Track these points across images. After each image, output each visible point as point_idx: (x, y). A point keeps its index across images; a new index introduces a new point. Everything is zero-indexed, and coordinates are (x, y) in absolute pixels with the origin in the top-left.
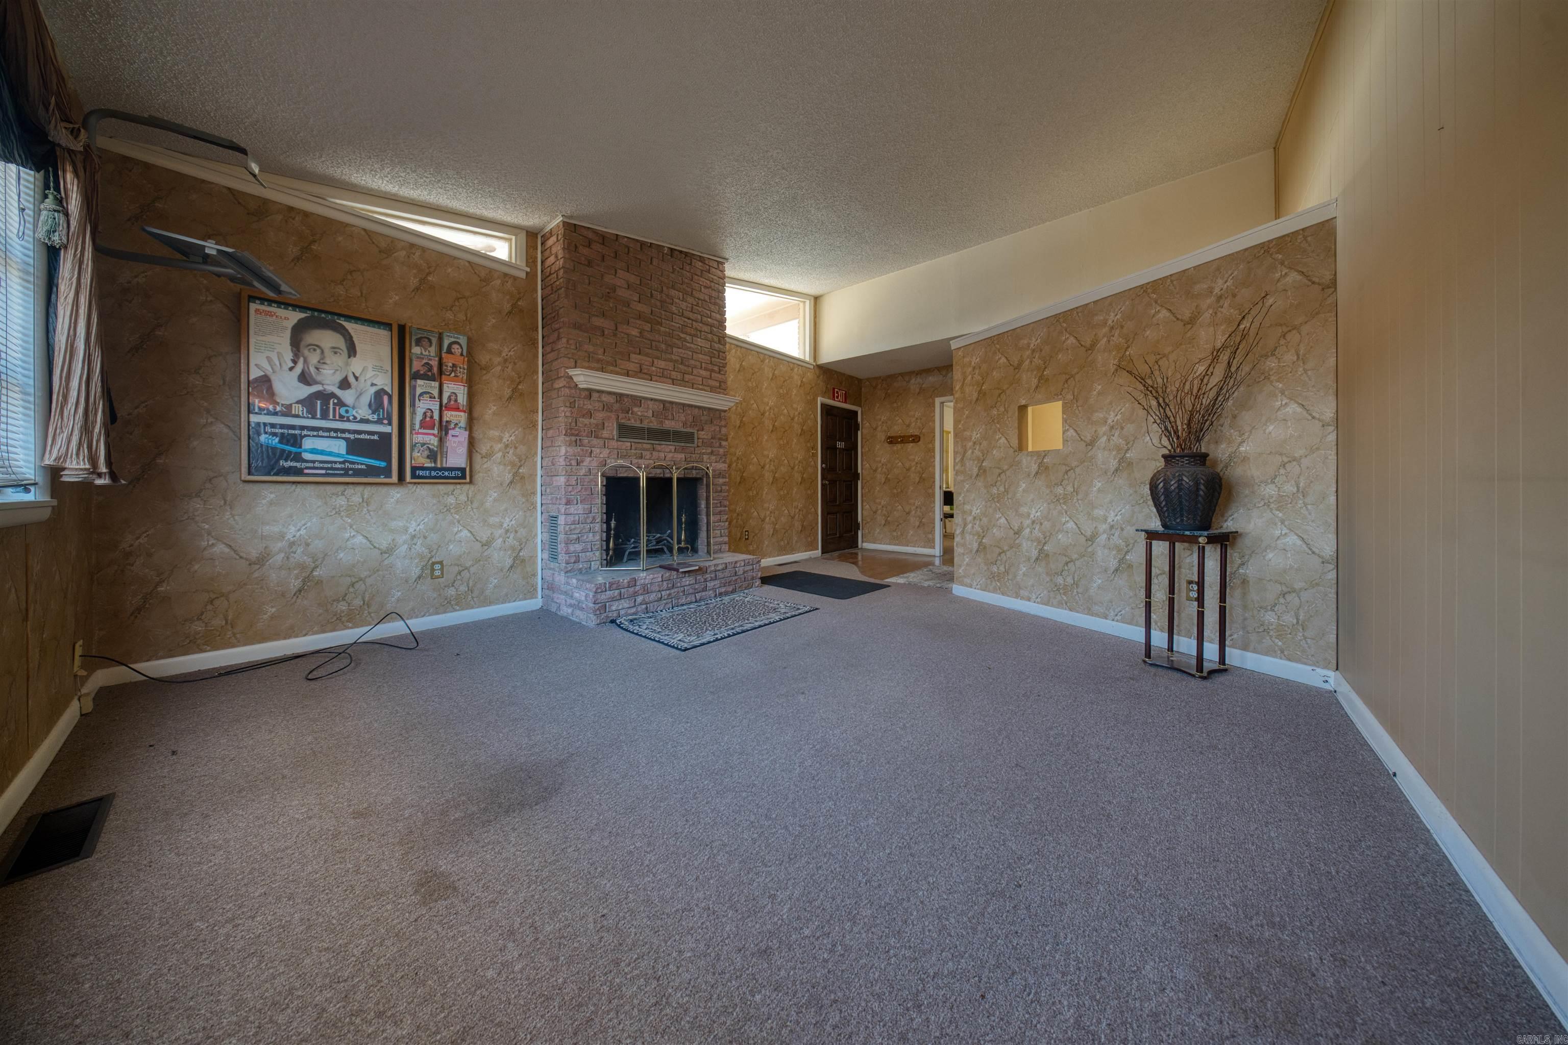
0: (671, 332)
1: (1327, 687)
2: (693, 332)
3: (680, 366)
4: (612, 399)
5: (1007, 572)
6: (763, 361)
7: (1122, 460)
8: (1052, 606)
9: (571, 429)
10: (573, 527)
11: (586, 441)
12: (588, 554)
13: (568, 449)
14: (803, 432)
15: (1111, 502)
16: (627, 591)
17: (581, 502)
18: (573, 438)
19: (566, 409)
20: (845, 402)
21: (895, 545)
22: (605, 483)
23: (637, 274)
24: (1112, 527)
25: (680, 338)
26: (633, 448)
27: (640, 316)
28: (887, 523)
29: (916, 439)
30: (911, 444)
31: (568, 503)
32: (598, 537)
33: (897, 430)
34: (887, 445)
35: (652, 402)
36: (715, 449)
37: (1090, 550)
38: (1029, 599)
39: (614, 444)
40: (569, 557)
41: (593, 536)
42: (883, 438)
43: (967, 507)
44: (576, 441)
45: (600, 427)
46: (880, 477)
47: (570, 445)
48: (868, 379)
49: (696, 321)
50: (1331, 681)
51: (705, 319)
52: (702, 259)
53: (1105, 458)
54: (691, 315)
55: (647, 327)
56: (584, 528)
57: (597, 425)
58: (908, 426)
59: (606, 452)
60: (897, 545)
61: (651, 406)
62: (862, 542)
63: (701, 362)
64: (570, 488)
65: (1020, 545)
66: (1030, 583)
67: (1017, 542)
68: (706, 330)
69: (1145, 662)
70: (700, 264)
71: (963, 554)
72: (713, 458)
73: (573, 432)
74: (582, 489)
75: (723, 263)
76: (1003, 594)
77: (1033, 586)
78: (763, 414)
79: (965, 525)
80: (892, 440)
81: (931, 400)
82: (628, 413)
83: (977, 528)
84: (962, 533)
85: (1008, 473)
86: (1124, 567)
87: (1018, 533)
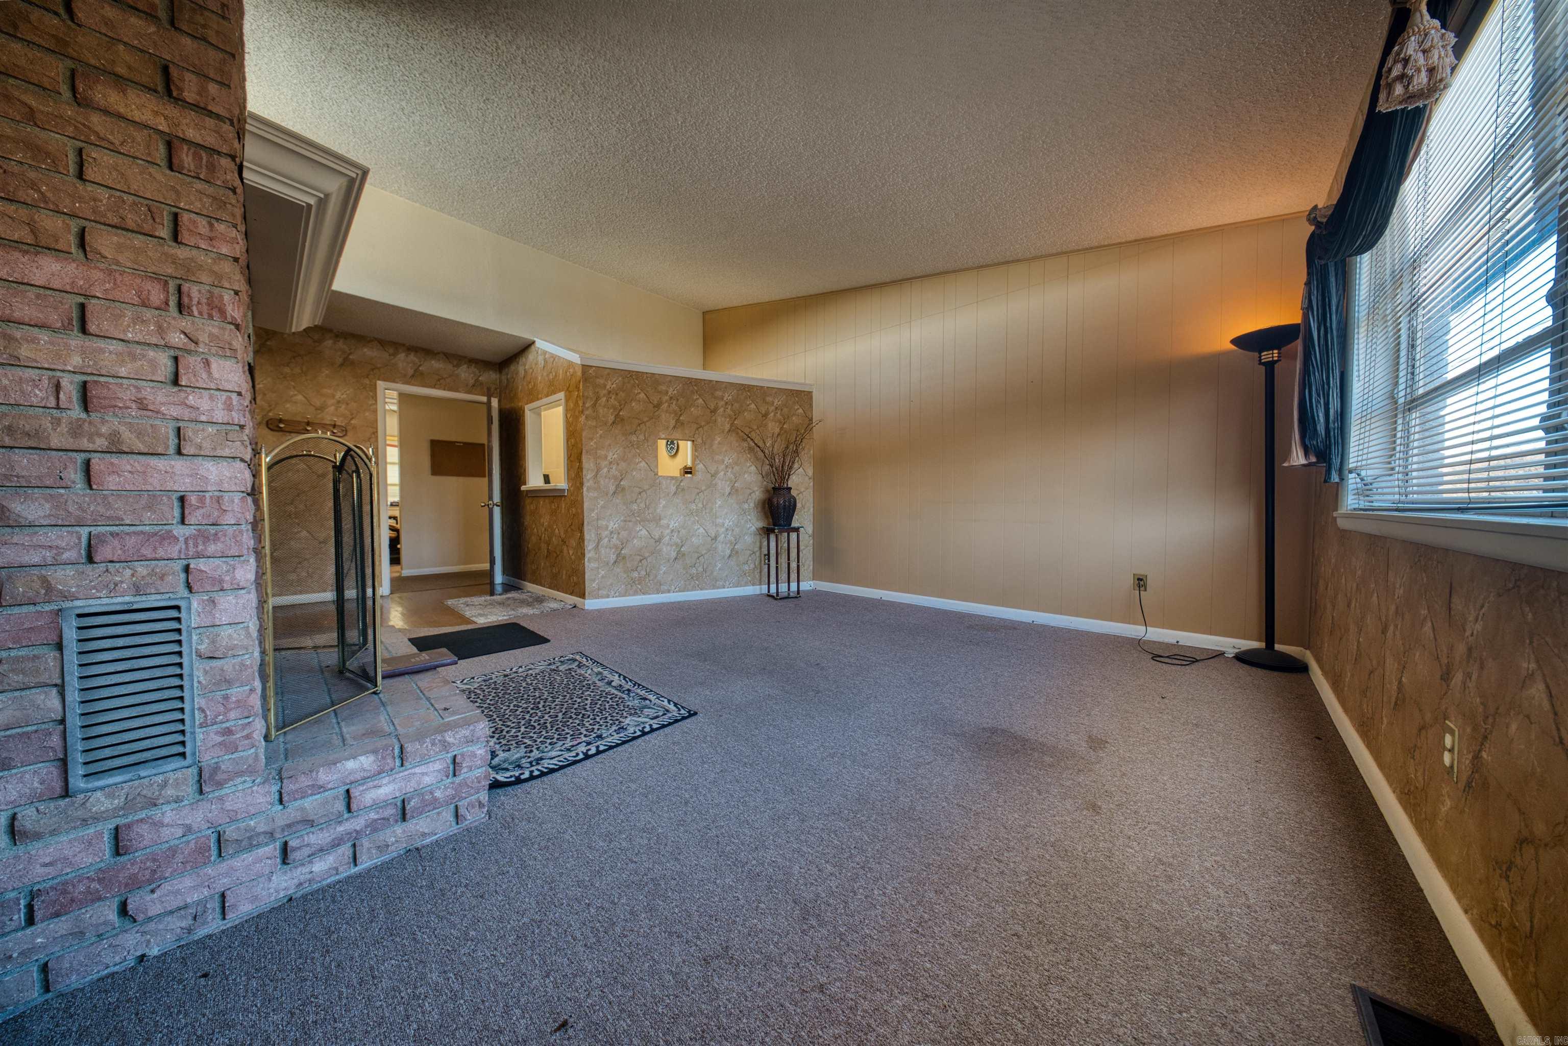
5: (648, 574)
7: (732, 487)
8: (688, 590)
15: (726, 514)
24: (727, 530)
37: (714, 546)
50: (812, 585)
53: (723, 486)
58: (320, 409)
65: (660, 550)
66: (669, 579)
67: (657, 548)
69: (776, 599)
71: (598, 568)
76: (644, 594)
77: (672, 580)
79: (599, 540)
80: (283, 426)
81: (367, 381)
83: (615, 541)
84: (597, 547)
85: (649, 492)
86: (734, 553)
87: (659, 541)
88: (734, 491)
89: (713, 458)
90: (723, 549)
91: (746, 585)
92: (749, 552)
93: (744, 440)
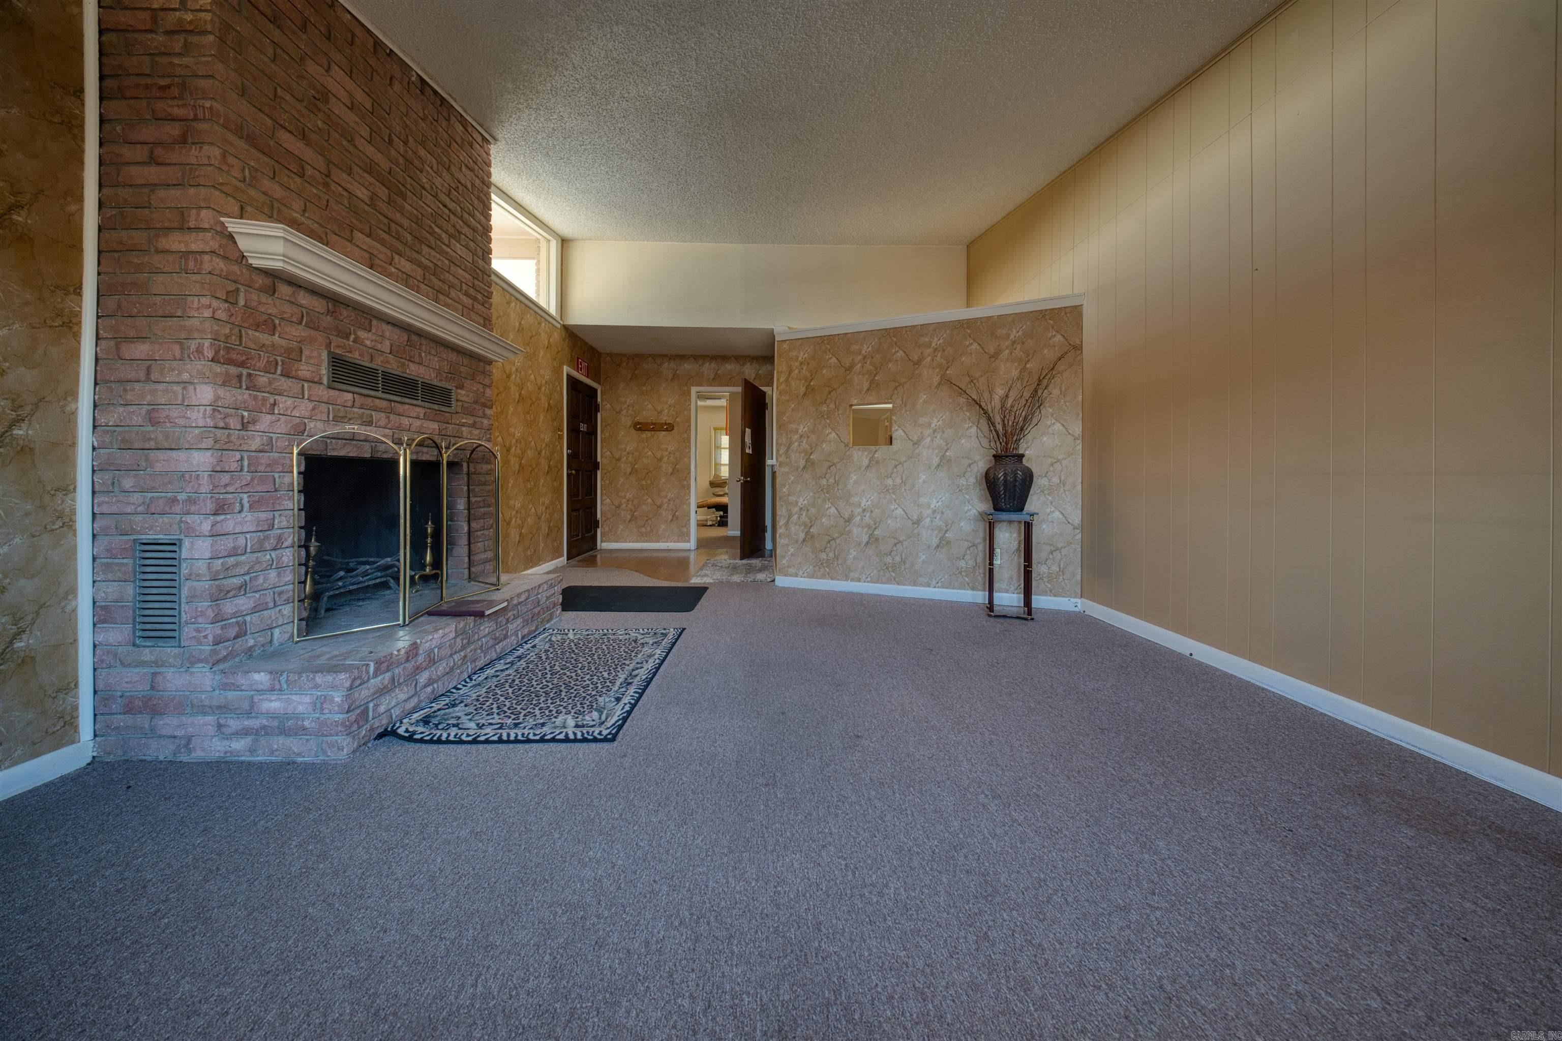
0: (420, 216)
1: (1076, 609)
2: (451, 230)
3: (432, 277)
4: (319, 305)
5: (836, 557)
6: (509, 303)
7: (943, 457)
8: (882, 583)
9: (228, 349)
10: (231, 561)
11: (263, 380)
12: (266, 613)
13: (221, 392)
14: (550, 407)
15: (934, 491)
16: (404, 668)
17: (251, 507)
18: (233, 370)
19: (215, 304)
20: (588, 377)
21: (643, 542)
22: (303, 469)
23: (366, 90)
24: (934, 512)
25: (433, 233)
26: (357, 404)
27: (370, 168)
28: (633, 518)
29: (669, 428)
30: (664, 433)
31: (220, 509)
32: (288, 577)
33: (648, 414)
34: (633, 431)
35: (390, 327)
36: (478, 419)
37: (916, 531)
38: (859, 580)
39: (322, 392)
40: (222, 628)
41: (279, 575)
42: (629, 423)
43: (792, 499)
44: (240, 377)
45: (294, 355)
46: (625, 467)
47: (224, 384)
48: (610, 355)
49: (455, 215)
50: (1079, 605)
51: (466, 216)
52: (464, 122)
53: (928, 454)
54: (447, 201)
55: (383, 192)
56: (258, 562)
57: (288, 351)
58: (660, 413)
59: (304, 408)
60: (647, 541)
61: (387, 334)
62: (602, 542)
63: (462, 282)
64: (225, 478)
65: (850, 532)
66: (860, 566)
67: (847, 529)
68: (468, 234)
69: (990, 616)
70: (461, 128)
71: (788, 545)
72: (476, 432)
73: (234, 356)
74: (252, 479)
75: (488, 142)
76: (832, 579)
77: (863, 567)
78: (509, 376)
79: (790, 516)
80: (641, 427)
81: (686, 388)
82: (347, 337)
83: (804, 518)
84: (787, 524)
85: (838, 466)
86: (944, 543)
87: (849, 521)
88: (944, 462)
89: (916, 422)
90: (928, 536)
91: (962, 587)
92: (966, 544)
93: (960, 395)
